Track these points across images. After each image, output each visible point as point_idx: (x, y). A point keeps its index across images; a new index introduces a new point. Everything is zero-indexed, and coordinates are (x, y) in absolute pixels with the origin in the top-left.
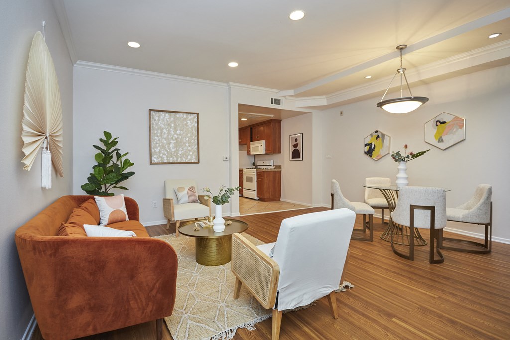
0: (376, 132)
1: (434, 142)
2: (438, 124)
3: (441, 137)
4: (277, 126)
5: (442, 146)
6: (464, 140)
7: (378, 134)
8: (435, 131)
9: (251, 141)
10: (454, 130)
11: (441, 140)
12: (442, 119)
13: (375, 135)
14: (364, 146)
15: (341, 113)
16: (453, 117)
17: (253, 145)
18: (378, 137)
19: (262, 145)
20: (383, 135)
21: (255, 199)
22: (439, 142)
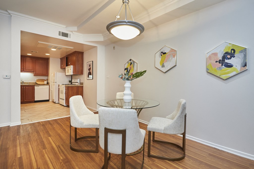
0: (130, 60)
1: (159, 67)
2: (162, 54)
3: (163, 64)
4: (80, 56)
5: (164, 70)
6: (175, 66)
7: (131, 61)
8: (160, 59)
9: (67, 66)
10: (170, 59)
11: (163, 66)
12: (164, 51)
13: (130, 62)
14: (124, 70)
15: (114, 48)
16: (170, 49)
17: (67, 68)
18: (131, 64)
19: (71, 68)
20: (134, 62)
21: (64, 106)
22: (162, 67)
